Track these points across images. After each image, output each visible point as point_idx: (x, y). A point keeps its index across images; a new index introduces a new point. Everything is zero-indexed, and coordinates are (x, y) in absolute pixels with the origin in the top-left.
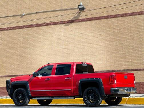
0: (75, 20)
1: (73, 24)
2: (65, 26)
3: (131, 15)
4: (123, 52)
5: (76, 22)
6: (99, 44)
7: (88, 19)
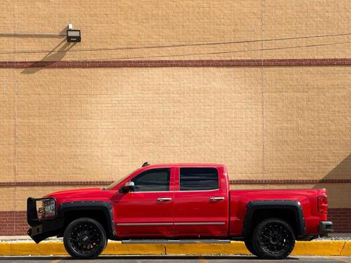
0: (53, 62)
1: (45, 71)
2: (22, 72)
3: (196, 66)
4: (173, 142)
5: (55, 67)
6: (116, 120)
7: (88, 62)
